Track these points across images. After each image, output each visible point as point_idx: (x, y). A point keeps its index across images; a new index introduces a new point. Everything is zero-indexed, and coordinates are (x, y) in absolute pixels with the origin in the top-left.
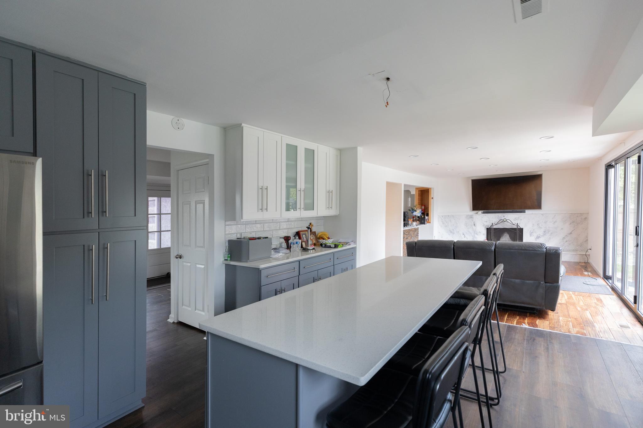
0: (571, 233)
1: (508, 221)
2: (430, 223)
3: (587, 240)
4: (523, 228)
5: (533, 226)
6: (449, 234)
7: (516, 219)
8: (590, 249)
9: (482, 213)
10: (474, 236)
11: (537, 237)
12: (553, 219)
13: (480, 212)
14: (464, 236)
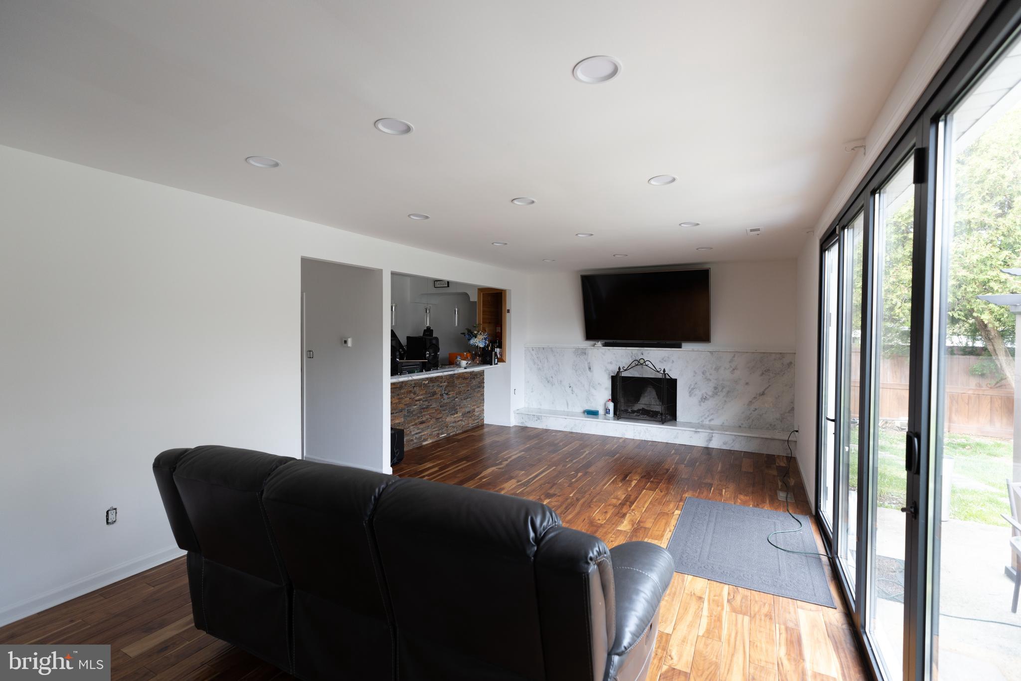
0: (763, 394)
1: (647, 363)
2: (505, 362)
3: (793, 409)
4: (676, 379)
5: (694, 376)
6: (545, 386)
7: (663, 360)
8: (797, 431)
9: (603, 346)
10: (589, 390)
11: (701, 399)
12: (730, 362)
13: (599, 344)
14: (572, 390)
